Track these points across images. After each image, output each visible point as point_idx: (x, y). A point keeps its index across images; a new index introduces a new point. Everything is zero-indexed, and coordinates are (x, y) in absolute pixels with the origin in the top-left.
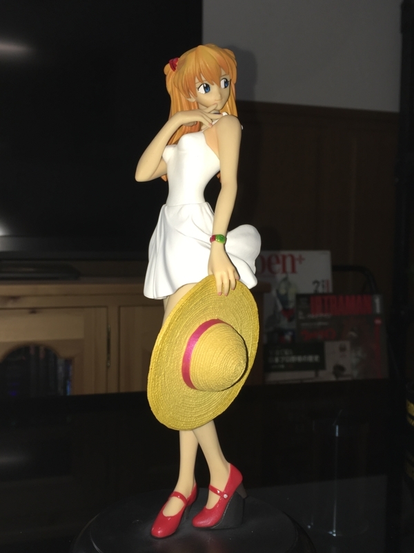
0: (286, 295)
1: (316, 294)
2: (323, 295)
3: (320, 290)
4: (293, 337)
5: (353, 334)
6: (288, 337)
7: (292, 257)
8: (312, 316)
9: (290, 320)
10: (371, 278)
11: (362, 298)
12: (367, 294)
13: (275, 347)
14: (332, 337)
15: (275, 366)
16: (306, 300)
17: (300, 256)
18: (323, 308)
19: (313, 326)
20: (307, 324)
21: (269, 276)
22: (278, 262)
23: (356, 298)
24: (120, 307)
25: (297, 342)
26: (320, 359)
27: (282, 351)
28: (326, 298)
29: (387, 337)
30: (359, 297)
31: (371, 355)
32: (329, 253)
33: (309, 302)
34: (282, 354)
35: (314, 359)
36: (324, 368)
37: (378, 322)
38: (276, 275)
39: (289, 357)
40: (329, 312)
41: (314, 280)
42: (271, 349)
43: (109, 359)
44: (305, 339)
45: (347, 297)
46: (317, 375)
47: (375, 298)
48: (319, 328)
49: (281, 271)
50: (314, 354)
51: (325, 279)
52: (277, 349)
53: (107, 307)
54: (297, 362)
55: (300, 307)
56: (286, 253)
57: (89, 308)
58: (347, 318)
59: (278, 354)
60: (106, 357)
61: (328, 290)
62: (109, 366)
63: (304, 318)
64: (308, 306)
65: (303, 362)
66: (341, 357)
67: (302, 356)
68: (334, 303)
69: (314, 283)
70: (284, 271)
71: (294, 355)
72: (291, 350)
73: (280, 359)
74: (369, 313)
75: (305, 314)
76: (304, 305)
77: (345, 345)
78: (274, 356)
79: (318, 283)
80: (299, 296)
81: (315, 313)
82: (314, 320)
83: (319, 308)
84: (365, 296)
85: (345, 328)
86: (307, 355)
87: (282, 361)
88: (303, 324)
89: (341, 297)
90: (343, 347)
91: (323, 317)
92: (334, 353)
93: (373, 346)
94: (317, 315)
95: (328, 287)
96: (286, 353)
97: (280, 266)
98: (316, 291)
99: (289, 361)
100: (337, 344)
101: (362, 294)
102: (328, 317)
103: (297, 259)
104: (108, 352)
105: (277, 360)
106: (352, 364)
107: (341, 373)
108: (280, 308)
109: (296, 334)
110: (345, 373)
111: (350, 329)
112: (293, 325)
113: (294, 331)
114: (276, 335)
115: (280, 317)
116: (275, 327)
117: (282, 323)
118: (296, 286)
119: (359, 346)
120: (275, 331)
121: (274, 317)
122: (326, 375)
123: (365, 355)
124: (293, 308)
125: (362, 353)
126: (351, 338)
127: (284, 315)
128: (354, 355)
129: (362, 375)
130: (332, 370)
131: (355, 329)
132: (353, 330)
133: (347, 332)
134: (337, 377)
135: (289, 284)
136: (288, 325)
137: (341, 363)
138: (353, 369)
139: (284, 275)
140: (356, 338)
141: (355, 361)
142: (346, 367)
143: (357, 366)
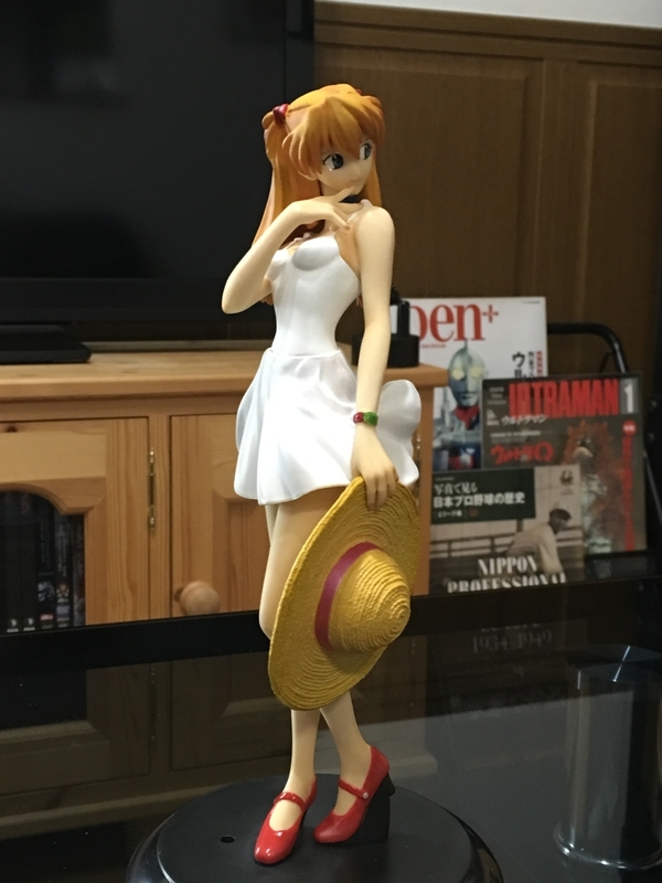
0: (464, 379)
1: (518, 379)
2: (531, 380)
3: (526, 371)
4: (476, 458)
5: (585, 451)
6: (466, 458)
7: (476, 309)
8: (510, 420)
9: (471, 426)
10: (617, 346)
11: (603, 385)
12: (611, 377)
13: (445, 479)
14: (547, 458)
15: (445, 514)
16: (502, 389)
17: (491, 307)
18: (532, 404)
19: (513, 437)
20: (503, 435)
21: (433, 346)
22: (450, 319)
23: (591, 385)
24: (171, 417)
25: (483, 469)
26: (526, 499)
27: (458, 485)
28: (536, 386)
29: (645, 454)
30: (597, 383)
31: (616, 488)
32: (542, 301)
33: (506, 394)
34: (458, 491)
35: (515, 500)
36: (532, 515)
37: (630, 428)
38: (447, 343)
39: (470, 497)
40: (542, 412)
41: (515, 353)
42: (439, 483)
43: (152, 513)
44: (499, 462)
45: (576, 384)
46: (519, 529)
47: (626, 386)
48: (522, 440)
49: (455, 336)
50: (515, 490)
51: (534, 350)
52: (449, 482)
53: (147, 417)
54: (484, 506)
55: (490, 403)
56: (465, 302)
57: (115, 421)
58: (575, 422)
59: (451, 492)
60: (147, 510)
61: (540, 371)
62: (154, 526)
63: (496, 423)
64: (504, 402)
65: (495, 506)
66: (564, 494)
67: (495, 493)
68: (551, 395)
69: (515, 357)
70: (461, 336)
71: (479, 492)
72: (473, 485)
73: (455, 502)
74: (615, 413)
75: (499, 417)
76: (497, 399)
77: (570, 473)
78: (443, 495)
79: (523, 356)
80: (488, 384)
81: (517, 414)
82: (515, 428)
83: (524, 404)
84: (607, 382)
85: (570, 441)
86: (503, 492)
87: (458, 504)
88: (495, 435)
89: (564, 385)
90: (567, 476)
91: (531, 421)
92: (550, 487)
93: (620, 472)
94: (520, 419)
95: (540, 365)
96: (466, 489)
97: (454, 327)
98: (518, 372)
99: (471, 503)
100: (557, 471)
101: (602, 379)
102: (541, 421)
103: (485, 314)
104: (152, 500)
105: (448, 502)
106: (583, 507)
107: (563, 522)
108: (453, 404)
109: (483, 453)
110: (570, 523)
111: (579, 443)
112: (477, 436)
113: (477, 447)
114: (445, 455)
115: (453, 422)
116: (442, 441)
117: (455, 432)
118: (483, 365)
119: (594, 473)
120: (444, 447)
121: (442, 421)
122: (537, 527)
123: (605, 489)
124: (477, 404)
125: (600, 486)
126: (581, 460)
127: (460, 418)
128: (585, 489)
129: (599, 525)
130: (546, 518)
131: (588, 441)
132: (583, 444)
133: (573, 449)
134: (555, 532)
135: (470, 360)
136: (466, 436)
137: (563, 506)
138: (584, 514)
139: (461, 344)
140: (589, 458)
141: (587, 500)
142: (571, 511)
143: (589, 509)
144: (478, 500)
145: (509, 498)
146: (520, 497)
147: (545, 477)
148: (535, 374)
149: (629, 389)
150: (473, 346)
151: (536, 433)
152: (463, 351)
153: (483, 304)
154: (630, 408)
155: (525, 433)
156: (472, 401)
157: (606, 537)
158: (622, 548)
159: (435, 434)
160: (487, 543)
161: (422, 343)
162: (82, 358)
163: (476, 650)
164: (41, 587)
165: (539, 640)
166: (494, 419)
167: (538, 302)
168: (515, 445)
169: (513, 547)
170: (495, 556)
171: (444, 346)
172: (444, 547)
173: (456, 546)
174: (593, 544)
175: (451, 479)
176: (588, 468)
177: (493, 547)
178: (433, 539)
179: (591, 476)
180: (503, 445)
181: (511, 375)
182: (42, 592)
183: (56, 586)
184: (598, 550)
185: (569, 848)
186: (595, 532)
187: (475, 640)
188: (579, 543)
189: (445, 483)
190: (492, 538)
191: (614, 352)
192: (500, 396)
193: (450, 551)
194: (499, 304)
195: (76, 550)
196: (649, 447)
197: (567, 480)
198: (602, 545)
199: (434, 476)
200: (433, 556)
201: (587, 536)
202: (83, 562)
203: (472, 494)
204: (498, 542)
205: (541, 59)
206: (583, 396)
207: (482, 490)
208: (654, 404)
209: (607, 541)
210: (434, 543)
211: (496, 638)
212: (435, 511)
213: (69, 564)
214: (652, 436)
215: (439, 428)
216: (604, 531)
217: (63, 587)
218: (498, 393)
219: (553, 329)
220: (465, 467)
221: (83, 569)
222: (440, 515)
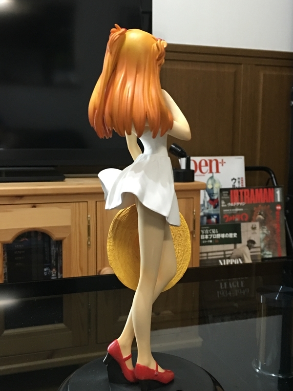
0: (212, 188)
1: (234, 188)
2: (239, 189)
3: (237, 185)
4: (217, 220)
5: (261, 217)
6: (213, 220)
7: (217, 161)
8: (231, 204)
9: (215, 207)
10: (273, 175)
11: (268, 190)
12: (271, 187)
13: (205, 228)
14: (246, 220)
15: (205, 242)
16: (227, 192)
17: (222, 160)
18: (240, 198)
19: (232, 211)
20: (228, 210)
21: (200, 175)
22: (206, 165)
23: (263, 191)
24: (96, 202)
25: (220, 224)
26: (238, 236)
27: (210, 230)
28: (241, 191)
29: (285, 218)
30: (265, 190)
31: (273, 231)
32: (243, 158)
33: (229, 194)
34: (210, 233)
35: (233, 236)
36: (240, 242)
37: (279, 208)
38: (205, 174)
39: (215, 235)
40: (244, 201)
41: (232, 178)
42: (203, 229)
43: (89, 240)
44: (227, 221)
45: (257, 190)
46: (235, 247)
47: (277, 191)
48: (236, 212)
49: (209, 171)
50: (233, 232)
51: (240, 177)
52: (207, 229)
53: (87, 202)
54: (221, 238)
55: (223, 198)
56: (212, 158)
57: (75, 203)
58: (257, 205)
59: (208, 233)
60: (87, 239)
61: (242, 185)
62: (90, 245)
63: (225, 206)
64: (228, 197)
65: (225, 238)
66: (253, 234)
67: (225, 233)
68: (247, 195)
69: (232, 180)
70: (211, 171)
71: (219, 233)
72: (217, 230)
73: (209, 237)
74: (273, 202)
75: (226, 203)
76: (226, 196)
77: (255, 225)
78: (205, 234)
79: (235, 180)
80: (222, 190)
81: (233, 202)
82: (233, 207)
83: (236, 198)
84: (269, 189)
85: (255, 213)
86: (228, 233)
87: (211, 238)
88: (225, 210)
89: (252, 190)
90: (254, 226)
91: (239, 205)
92: (247, 231)
93: (275, 226)
94: (235, 204)
95: (242, 183)
96: (213, 232)
97: (208, 168)
98: (234, 186)
99: (216, 237)
100: (250, 224)
101: (267, 188)
102: (243, 205)
103: (220, 163)
104: (89, 235)
105: (207, 237)
106: (260, 239)
107: (253, 245)
108: (208, 198)
109: (220, 217)
110: (256, 245)
111: (259, 213)
112: (218, 211)
113: (218, 215)
114: (205, 218)
115: (208, 205)
116: (204, 213)
117: (209, 209)
118: (220, 183)
119: (265, 225)
120: (205, 215)
121: (204, 205)
122: (242, 247)
123: (269, 232)
124: (217, 199)
125: (267, 231)
126: (259, 220)
127: (211, 204)
128: (261, 232)
129: (267, 246)
130: (246, 243)
131: (262, 213)
132: (260, 214)
133: (256, 216)
134: (250, 249)
135: (215, 181)
136: (214, 211)
137: (253, 239)
138: (261, 242)
139: (211, 175)
140: (263, 220)
141: (262, 236)
142: (256, 241)
143: (263, 240)
144: (218, 236)
145: (231, 235)
146: (235, 235)
147: (245, 227)
148: (241, 186)
149: (278, 192)
150: (216, 176)
151: (241, 210)
152: (212, 178)
153: (219, 159)
154: (279, 200)
155: (237, 210)
156: (215, 197)
157: (270, 251)
158: (277, 255)
159: (201, 210)
160: (222, 253)
161: (195, 174)
162: (62, 179)
163: (218, 296)
164: (45, 270)
165: (244, 292)
166: (225, 204)
167: (241, 158)
168: (232, 214)
169: (233, 255)
170: (225, 258)
171: (204, 175)
172: (205, 255)
173: (210, 254)
174: (265, 254)
175: (208, 227)
176: (263, 223)
177: (225, 255)
178: (200, 252)
179: (263, 226)
180: (228, 214)
181: (231, 186)
182: (46, 272)
183: (51, 270)
184: (267, 257)
185: (259, 369)
186: (266, 249)
187: (218, 292)
188: (259, 253)
189: (205, 229)
190: (224, 251)
191: (272, 178)
192: (227, 195)
193: (207, 256)
194: (226, 159)
195: (59, 255)
196: (286, 215)
197: (254, 228)
198: (269, 254)
199: (201, 226)
200: (201, 258)
201: (262, 251)
202: (62, 260)
203: (216, 234)
204: (227, 253)
205: (241, 64)
206: (260, 195)
207: (220, 232)
208: (288, 198)
209: (271, 253)
210: (201, 253)
211: (226, 291)
212: (201, 240)
213: (56, 261)
214: (288, 211)
215: (202, 208)
216: (269, 249)
217: (54, 270)
218: (226, 194)
219: (247, 169)
220: (213, 223)
221: (62, 263)
222: (203, 242)
